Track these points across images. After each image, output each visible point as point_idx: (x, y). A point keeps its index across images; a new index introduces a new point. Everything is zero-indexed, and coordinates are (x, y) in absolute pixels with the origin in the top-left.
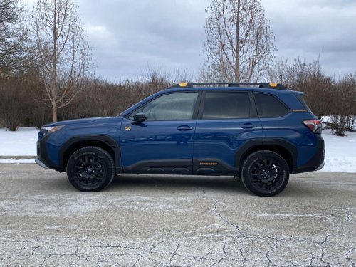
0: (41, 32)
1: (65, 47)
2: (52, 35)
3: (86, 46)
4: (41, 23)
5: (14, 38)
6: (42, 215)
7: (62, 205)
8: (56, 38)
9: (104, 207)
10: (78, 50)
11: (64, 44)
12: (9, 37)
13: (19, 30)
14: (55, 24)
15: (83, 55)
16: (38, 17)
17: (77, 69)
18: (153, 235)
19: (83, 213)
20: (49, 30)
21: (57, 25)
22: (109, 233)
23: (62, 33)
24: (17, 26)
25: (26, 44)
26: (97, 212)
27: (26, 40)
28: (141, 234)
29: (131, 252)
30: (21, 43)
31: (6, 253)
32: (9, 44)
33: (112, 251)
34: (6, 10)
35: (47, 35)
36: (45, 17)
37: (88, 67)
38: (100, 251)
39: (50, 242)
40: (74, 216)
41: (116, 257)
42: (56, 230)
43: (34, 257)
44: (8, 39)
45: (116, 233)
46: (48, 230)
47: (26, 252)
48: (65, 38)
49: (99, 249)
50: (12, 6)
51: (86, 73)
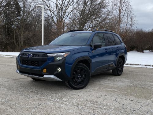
0: (114, 11)
1: (124, 17)
2: (119, 12)
3: (133, 16)
4: (114, 7)
5: (105, 15)
6: (106, 84)
7: (115, 82)
8: (120, 13)
9: (132, 85)
10: (129, 18)
11: (123, 16)
12: (103, 15)
13: (107, 11)
14: (120, 7)
15: (132, 19)
16: (113, 5)
17: (128, 26)
18: (150, 99)
19: (122, 86)
20: (117, 10)
21: (121, 8)
22: (131, 95)
23: (123, 11)
24: (106, 10)
25: (109, 17)
26: (128, 86)
27: (110, 15)
28: (145, 98)
29: (138, 104)
30: (108, 17)
31: (91, 95)
32: (103, 17)
33: (130, 102)
34: (102, 4)
35: (116, 13)
36: (116, 5)
37: (133, 25)
38: (125, 101)
39: (106, 94)
40: (118, 86)
41: (131, 105)
42: (110, 91)
43: (100, 99)
44: (103, 16)
45: (134, 95)
46: (107, 90)
47: (97, 96)
48: (124, 13)
49: (125, 100)
50: (104, 2)
51: (132, 27)
